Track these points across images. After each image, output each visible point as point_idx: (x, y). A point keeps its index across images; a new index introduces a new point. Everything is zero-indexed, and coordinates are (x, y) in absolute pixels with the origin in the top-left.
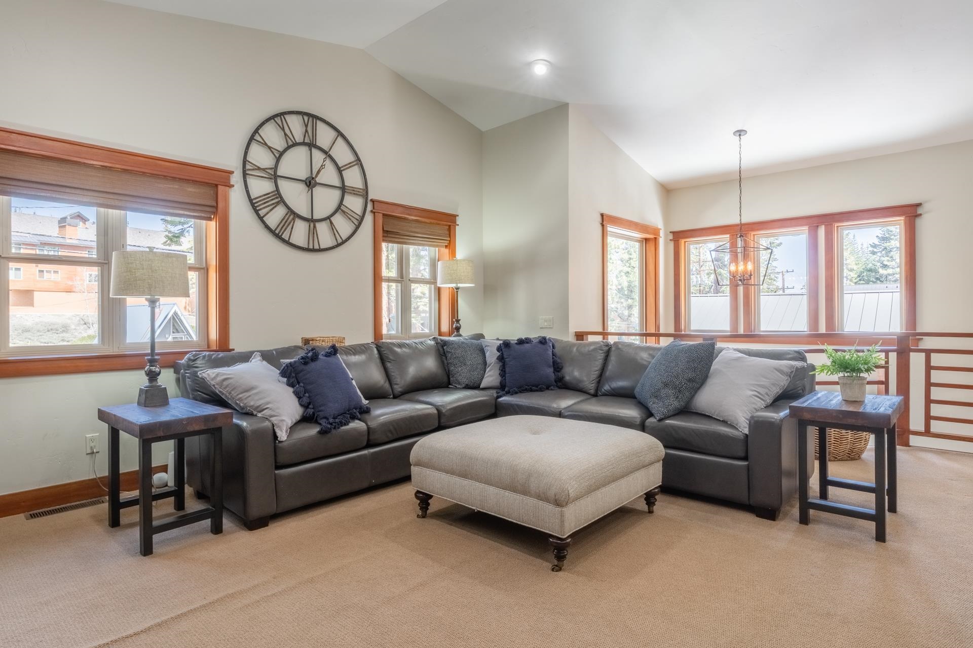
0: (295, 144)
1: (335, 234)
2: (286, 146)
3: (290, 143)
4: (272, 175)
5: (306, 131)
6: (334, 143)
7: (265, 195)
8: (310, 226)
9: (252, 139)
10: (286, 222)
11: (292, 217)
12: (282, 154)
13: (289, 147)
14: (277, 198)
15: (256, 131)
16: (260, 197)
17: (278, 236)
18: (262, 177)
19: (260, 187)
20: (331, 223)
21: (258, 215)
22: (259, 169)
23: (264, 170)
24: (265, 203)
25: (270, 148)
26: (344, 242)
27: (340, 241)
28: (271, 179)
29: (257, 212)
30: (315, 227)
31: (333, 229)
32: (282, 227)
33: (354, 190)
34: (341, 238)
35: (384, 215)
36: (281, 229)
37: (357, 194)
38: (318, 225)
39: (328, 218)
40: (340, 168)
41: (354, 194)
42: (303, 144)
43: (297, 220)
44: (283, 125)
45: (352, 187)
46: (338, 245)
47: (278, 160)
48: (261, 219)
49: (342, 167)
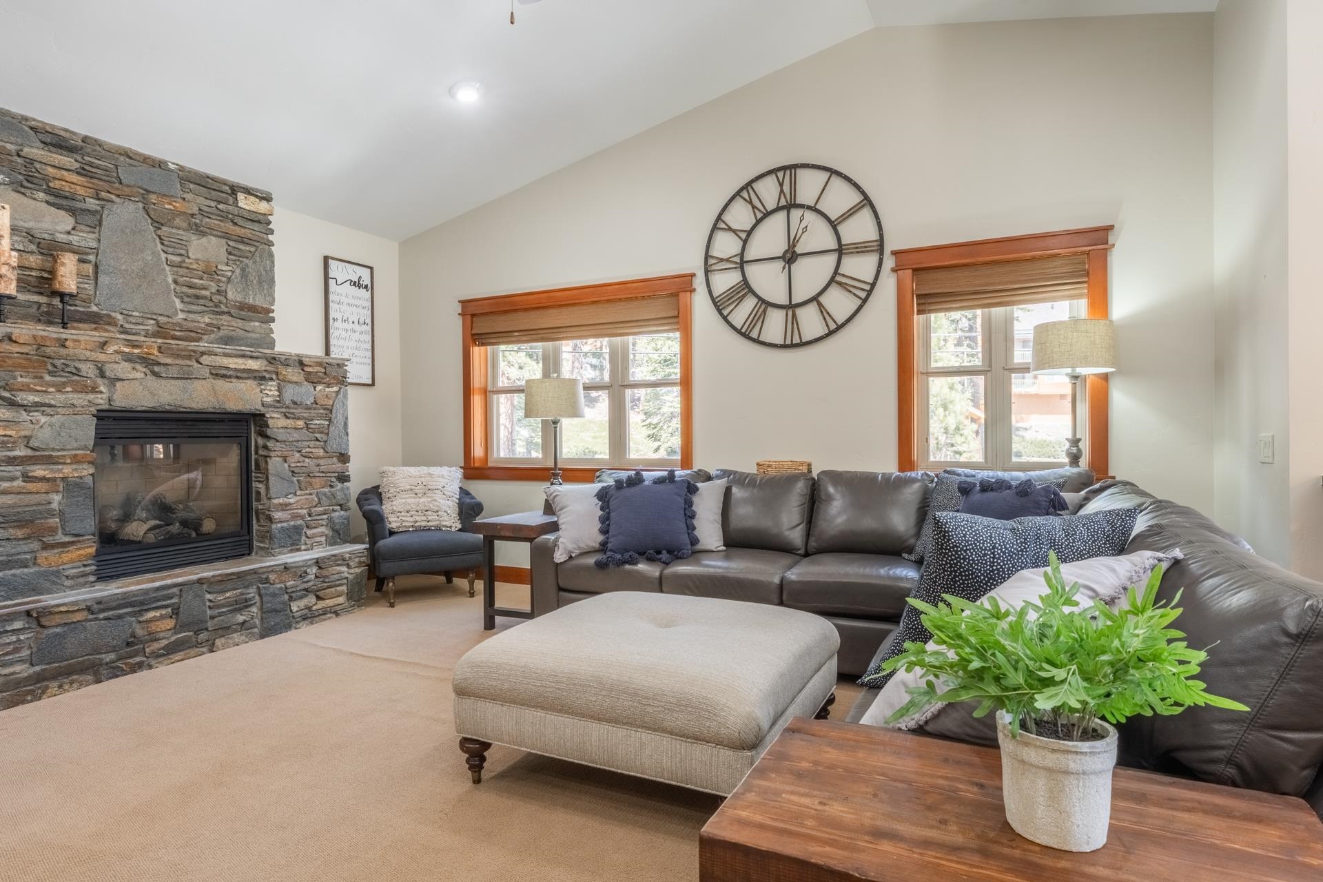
0: (767, 214)
1: (825, 319)
2: (754, 221)
3: (759, 215)
4: (736, 263)
5: (782, 191)
6: (823, 190)
7: (728, 290)
8: (787, 314)
9: (715, 228)
10: (755, 316)
11: (763, 307)
12: (749, 233)
13: (758, 222)
14: (745, 288)
15: (719, 218)
16: (724, 293)
17: (746, 336)
18: (726, 269)
19: (725, 281)
20: (820, 305)
21: (721, 314)
22: (721, 260)
23: (727, 260)
24: (729, 299)
25: (734, 231)
26: (840, 327)
27: (833, 326)
28: (735, 268)
29: (720, 312)
30: (794, 315)
31: (822, 312)
32: (750, 324)
33: (857, 248)
34: (835, 322)
35: (914, 270)
36: (749, 326)
37: (862, 252)
38: (799, 311)
39: (815, 299)
40: (833, 222)
41: (858, 252)
42: (778, 209)
43: (769, 309)
44: (750, 197)
45: (855, 244)
46: (831, 333)
47: (745, 242)
48: (725, 318)
49: (836, 220)
